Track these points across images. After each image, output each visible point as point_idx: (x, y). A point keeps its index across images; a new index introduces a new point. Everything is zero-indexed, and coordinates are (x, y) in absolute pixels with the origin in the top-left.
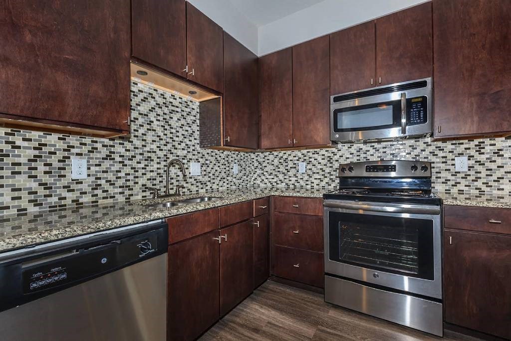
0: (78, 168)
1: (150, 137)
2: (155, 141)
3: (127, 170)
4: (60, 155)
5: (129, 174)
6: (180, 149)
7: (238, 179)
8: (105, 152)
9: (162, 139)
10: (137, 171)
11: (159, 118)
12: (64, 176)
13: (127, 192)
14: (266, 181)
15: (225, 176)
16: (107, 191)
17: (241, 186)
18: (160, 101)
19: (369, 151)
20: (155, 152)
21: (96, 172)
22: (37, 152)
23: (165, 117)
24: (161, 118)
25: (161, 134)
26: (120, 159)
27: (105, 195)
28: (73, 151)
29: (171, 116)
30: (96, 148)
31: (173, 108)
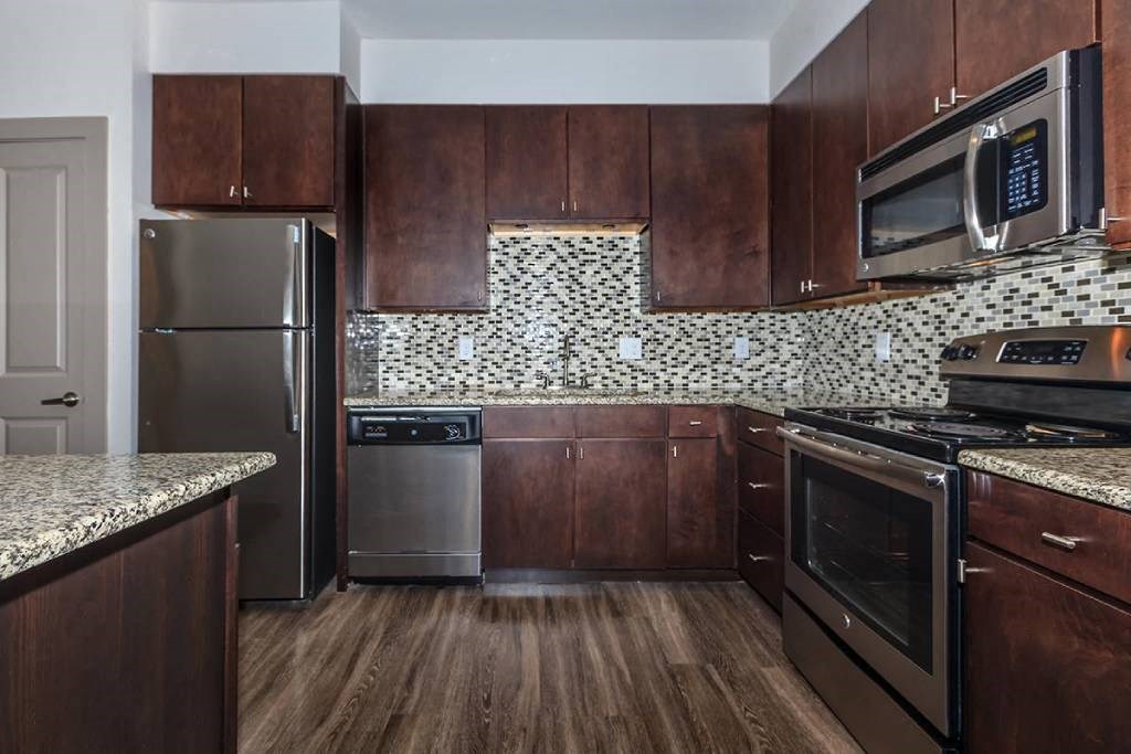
0: (465, 348)
1: (547, 305)
2: (555, 310)
3: (517, 350)
4: (450, 334)
5: (519, 356)
6: (599, 317)
7: (750, 370)
8: (492, 328)
9: (566, 306)
10: (530, 352)
11: (562, 276)
12: (453, 356)
13: (517, 378)
15: (706, 361)
16: (493, 375)
17: (758, 386)
18: (564, 251)
20: (556, 325)
21: (482, 352)
22: (432, 334)
23: (572, 272)
24: (565, 276)
25: (566, 299)
26: (509, 337)
27: (491, 379)
28: (461, 330)
29: (583, 269)
30: (482, 326)
31: (587, 257)
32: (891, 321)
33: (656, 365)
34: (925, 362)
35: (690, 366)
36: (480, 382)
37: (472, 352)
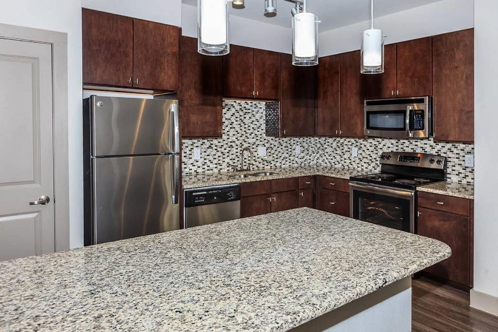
0: (197, 154)
1: (231, 133)
2: (235, 135)
3: (219, 154)
4: (190, 147)
5: (220, 157)
6: (251, 138)
7: (300, 159)
8: (208, 144)
9: (239, 133)
10: (224, 155)
11: (237, 119)
12: (191, 158)
13: (219, 167)
14: (326, 160)
15: (287, 156)
16: (209, 166)
17: (303, 165)
18: (238, 108)
19: (405, 143)
20: (235, 142)
21: (205, 155)
23: (241, 118)
25: (238, 130)
26: (216, 148)
27: (208, 168)
28: (195, 145)
29: (245, 116)
30: (204, 143)
31: (246, 111)
32: (358, 144)
33: (271, 158)
34: (371, 158)
35: (282, 158)
37: (200, 156)
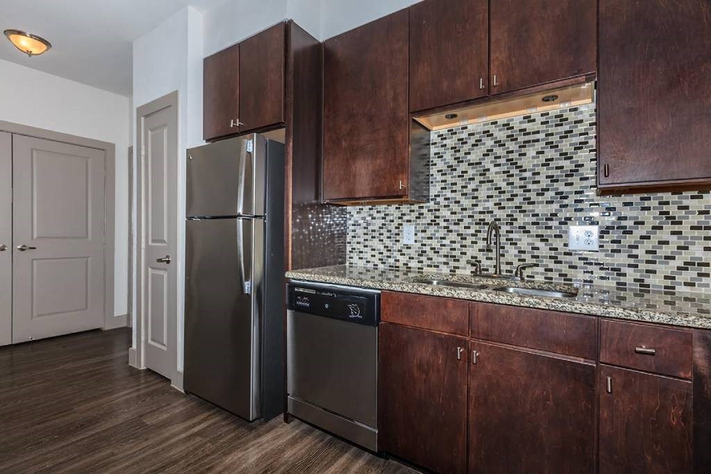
0: (409, 235)
1: (483, 192)
2: (492, 197)
3: (453, 236)
4: (397, 222)
5: (454, 242)
6: (542, 202)
8: (430, 217)
9: (504, 192)
10: (465, 239)
11: (498, 161)
12: (398, 241)
16: (431, 259)
18: (501, 135)
20: (492, 212)
21: (422, 238)
22: (383, 221)
23: (511, 156)
24: (503, 161)
25: (503, 185)
26: (445, 224)
27: (429, 262)
28: (405, 218)
29: (523, 150)
30: (422, 214)
31: (527, 138)
33: (621, 259)
35: (679, 262)
36: (420, 265)
37: (414, 238)
